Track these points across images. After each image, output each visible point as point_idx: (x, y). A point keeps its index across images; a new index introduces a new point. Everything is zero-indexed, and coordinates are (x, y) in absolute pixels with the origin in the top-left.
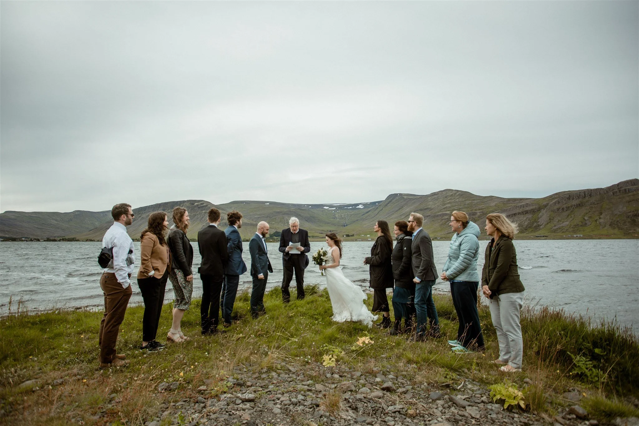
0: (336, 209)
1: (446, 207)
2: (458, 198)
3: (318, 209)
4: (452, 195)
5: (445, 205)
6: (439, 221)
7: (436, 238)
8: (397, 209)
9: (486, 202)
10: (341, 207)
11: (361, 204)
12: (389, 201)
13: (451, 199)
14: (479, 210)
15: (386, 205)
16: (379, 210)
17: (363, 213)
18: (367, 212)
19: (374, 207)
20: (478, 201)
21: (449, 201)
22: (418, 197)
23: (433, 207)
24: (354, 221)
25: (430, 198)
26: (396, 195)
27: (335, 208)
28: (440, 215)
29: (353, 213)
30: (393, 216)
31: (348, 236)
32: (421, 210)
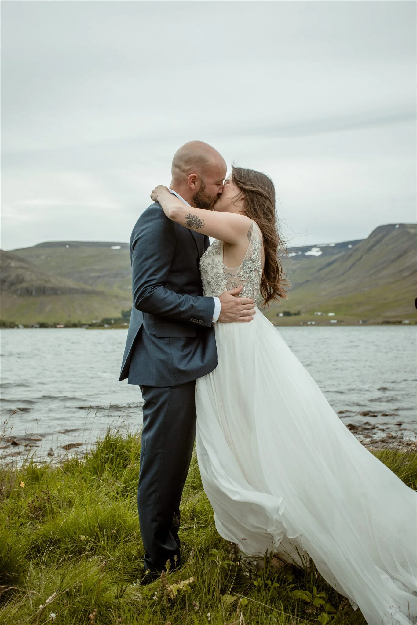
8: (394, 257)
11: (315, 246)
12: (375, 239)
15: (370, 249)
18: (330, 264)
19: (343, 253)
24: (301, 284)
26: (391, 227)
29: (298, 266)
30: (385, 272)
31: (287, 314)
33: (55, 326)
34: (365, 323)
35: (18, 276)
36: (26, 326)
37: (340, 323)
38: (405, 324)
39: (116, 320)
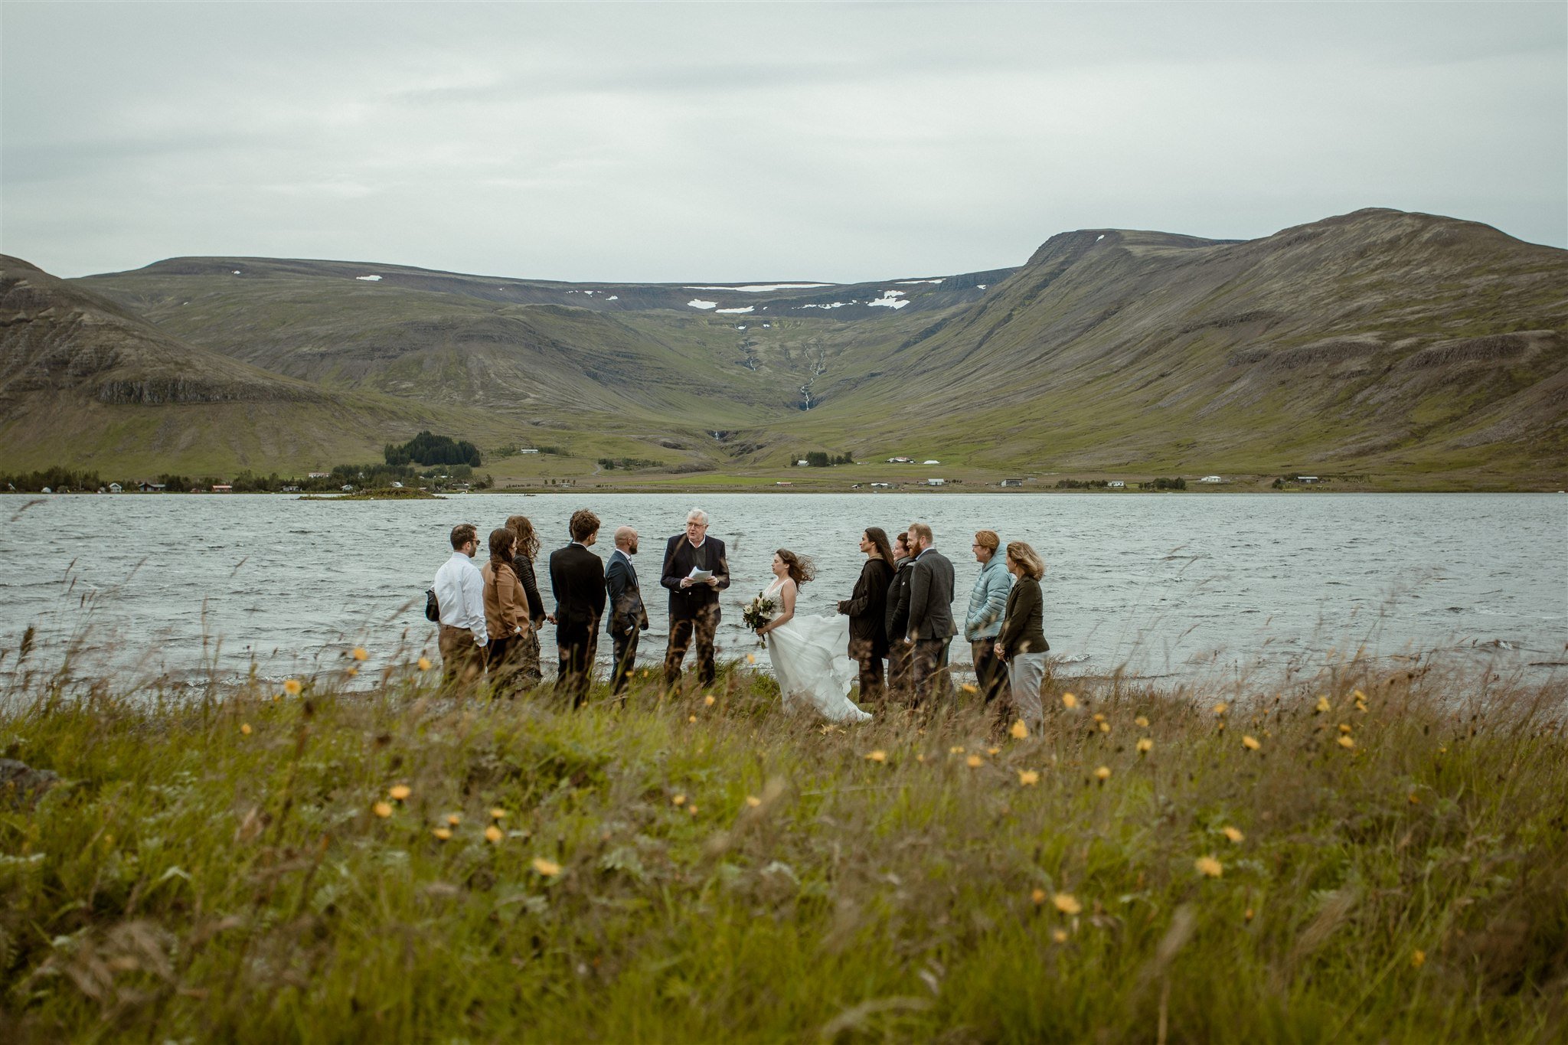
0: (758, 309)
1: (1359, 309)
2: (1426, 262)
3: (658, 311)
4: (1393, 244)
5: (1352, 294)
8: (1090, 315)
10: (787, 304)
11: (891, 285)
12: (1045, 269)
13: (1386, 265)
14: (1541, 325)
16: (989, 320)
17: (907, 338)
19: (964, 306)
20: (1538, 276)
21: (1374, 278)
22: (1209, 250)
24: (856, 383)
25: (1270, 259)
26: (1087, 238)
27: (750, 309)
28: (1322, 353)
29: (849, 335)
32: (1220, 324)
33: (207, 487)
39: (372, 473)
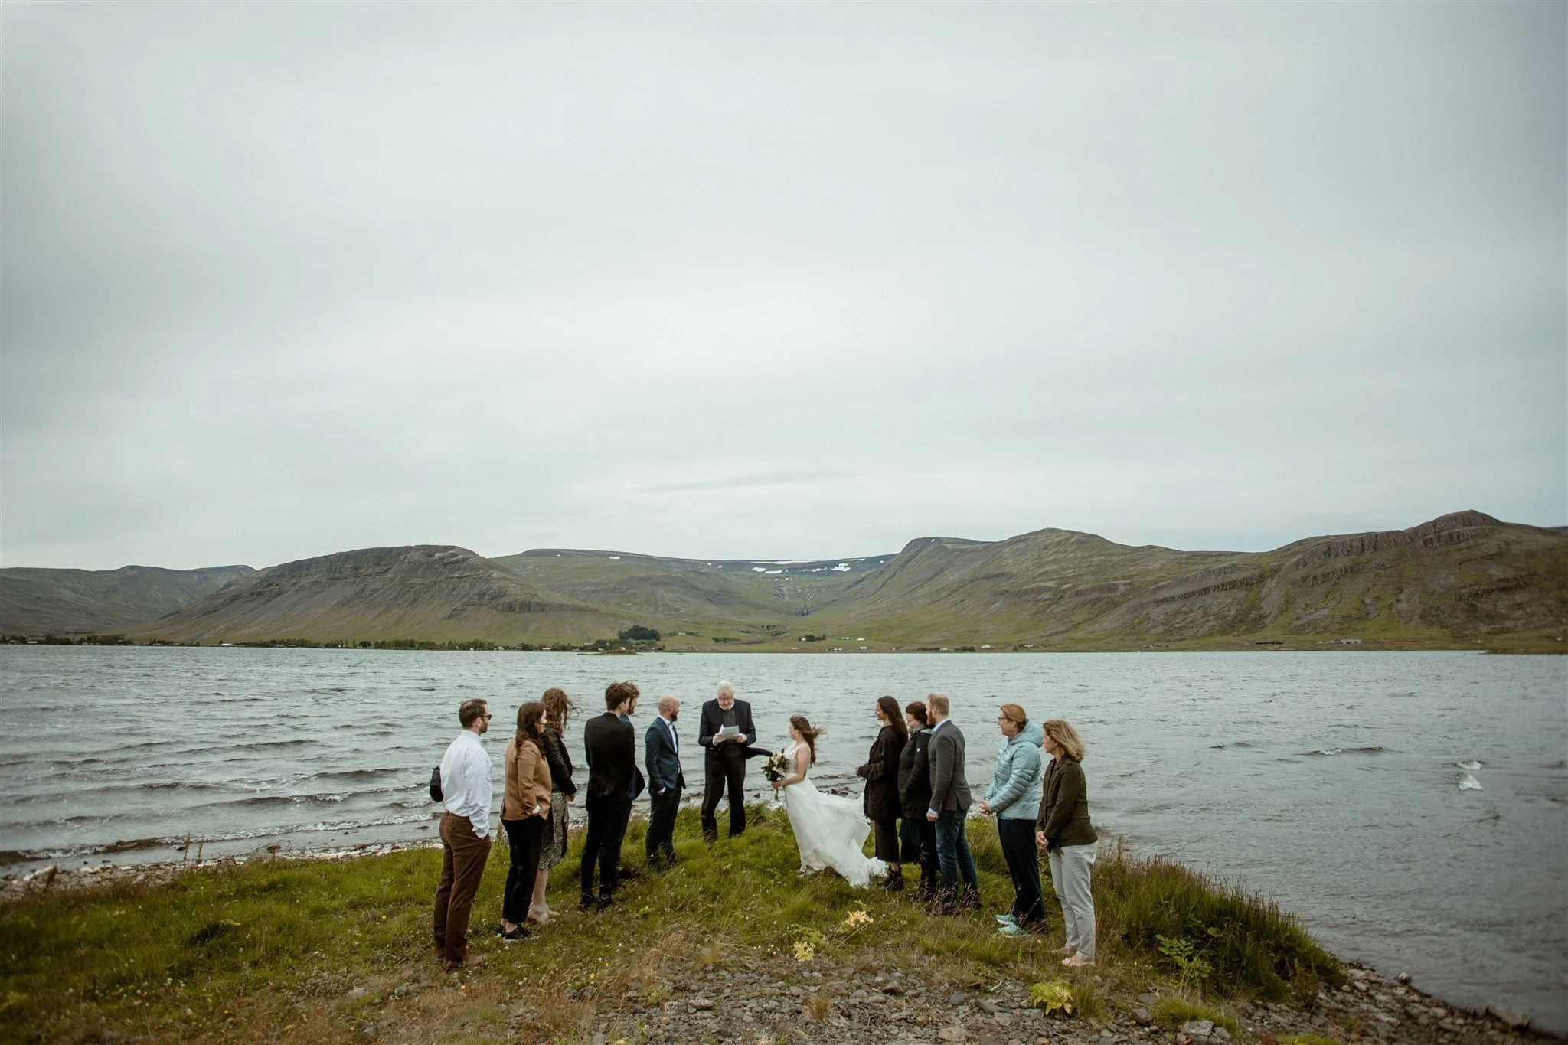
0: (783, 571)
1: (1047, 571)
2: (1073, 551)
3: (739, 572)
4: (1059, 543)
5: (1042, 565)
6: (1030, 605)
7: (1022, 646)
8: (929, 575)
9: (1139, 559)
10: (795, 569)
11: (842, 561)
12: (910, 554)
13: (1057, 552)
14: (1124, 578)
15: (904, 566)
16: (886, 576)
17: (848, 584)
18: (859, 582)
19: (874, 570)
20: (1121, 557)
21: (1052, 558)
22: (981, 547)
23: (1015, 571)
24: (827, 604)
25: (1008, 549)
26: (926, 541)
27: (780, 571)
28: (1032, 590)
29: (822, 583)
30: (921, 591)
31: (811, 638)
32: (987, 578)
33: (540, 649)
34: (899, 650)
35: (500, 589)
36: (507, 649)
37: (871, 649)
38: (943, 652)
39: (612, 643)
